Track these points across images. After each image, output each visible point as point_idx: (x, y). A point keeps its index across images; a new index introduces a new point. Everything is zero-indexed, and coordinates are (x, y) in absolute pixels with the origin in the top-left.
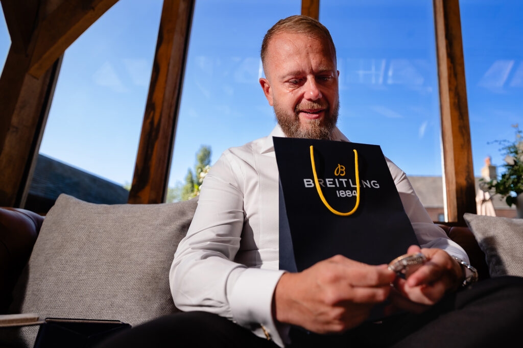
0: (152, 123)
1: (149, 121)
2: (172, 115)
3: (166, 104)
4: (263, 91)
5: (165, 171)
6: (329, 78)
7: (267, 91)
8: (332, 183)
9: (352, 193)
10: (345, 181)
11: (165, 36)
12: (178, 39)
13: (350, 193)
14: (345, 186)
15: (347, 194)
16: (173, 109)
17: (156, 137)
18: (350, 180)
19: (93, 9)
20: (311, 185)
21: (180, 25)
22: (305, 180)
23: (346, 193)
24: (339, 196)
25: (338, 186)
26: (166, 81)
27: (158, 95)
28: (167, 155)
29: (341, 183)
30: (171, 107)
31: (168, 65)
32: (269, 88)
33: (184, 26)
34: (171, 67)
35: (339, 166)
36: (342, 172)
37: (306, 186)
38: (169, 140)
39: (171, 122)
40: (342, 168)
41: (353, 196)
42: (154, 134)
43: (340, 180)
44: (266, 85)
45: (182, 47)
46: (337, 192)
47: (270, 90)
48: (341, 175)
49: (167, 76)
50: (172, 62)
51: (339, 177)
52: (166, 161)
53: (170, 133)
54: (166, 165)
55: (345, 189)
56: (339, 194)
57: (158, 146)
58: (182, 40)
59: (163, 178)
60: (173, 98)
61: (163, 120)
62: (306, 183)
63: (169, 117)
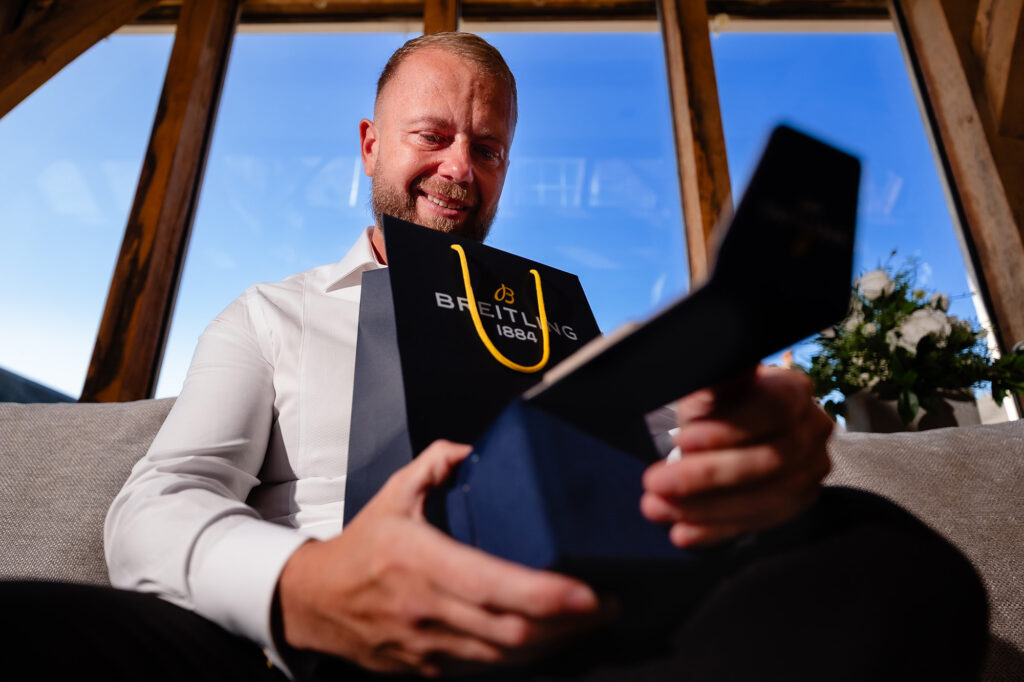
0: (135, 261)
1: (128, 257)
2: (175, 247)
3: (163, 228)
4: (360, 145)
5: (153, 353)
6: (495, 156)
7: (369, 149)
8: (488, 310)
9: (526, 335)
10: (514, 313)
11: (172, 105)
12: (194, 111)
13: (523, 334)
14: (513, 320)
15: (517, 334)
16: (178, 236)
17: (141, 288)
18: (523, 314)
19: (44, 59)
20: (448, 304)
21: (200, 87)
22: (438, 295)
23: (514, 333)
24: (500, 334)
25: (500, 317)
26: (167, 185)
27: (150, 210)
28: (160, 323)
29: (505, 314)
30: (174, 231)
31: (173, 156)
32: (373, 141)
33: (208, 90)
34: (178, 160)
35: (504, 287)
36: (510, 299)
37: (440, 304)
38: (165, 296)
39: (173, 261)
40: (507, 291)
41: (527, 340)
42: (135, 281)
43: (505, 308)
44: (370, 135)
45: (202, 126)
46: (498, 326)
47: (375, 147)
48: (507, 301)
49: (169, 176)
50: (180, 151)
51: (502, 304)
52: (157, 335)
53: (169, 281)
54: (156, 342)
55: (514, 326)
56: (502, 331)
57: (142, 303)
58: (203, 113)
59: (150, 367)
60: (178, 216)
61: (157, 257)
62: (439, 300)
63: (169, 250)
